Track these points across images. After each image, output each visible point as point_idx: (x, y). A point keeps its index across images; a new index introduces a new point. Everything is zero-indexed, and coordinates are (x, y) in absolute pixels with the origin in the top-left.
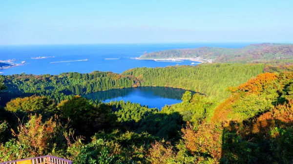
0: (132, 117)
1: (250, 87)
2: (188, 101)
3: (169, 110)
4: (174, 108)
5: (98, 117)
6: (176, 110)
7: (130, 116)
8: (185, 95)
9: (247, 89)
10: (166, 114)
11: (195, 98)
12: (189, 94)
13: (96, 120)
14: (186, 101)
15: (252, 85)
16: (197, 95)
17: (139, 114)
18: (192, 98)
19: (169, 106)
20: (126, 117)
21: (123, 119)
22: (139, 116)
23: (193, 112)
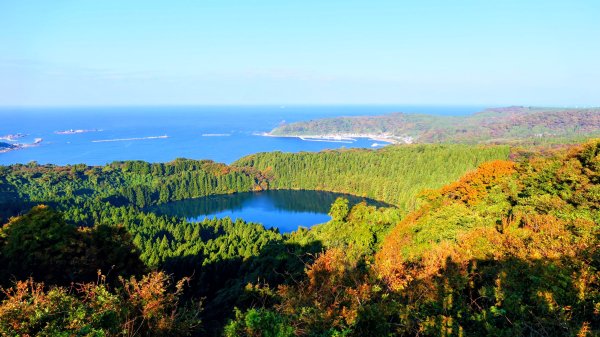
0: (240, 250)
1: (463, 190)
3: (307, 237)
4: (315, 233)
6: (319, 237)
7: (236, 249)
8: (336, 205)
9: (457, 193)
10: (299, 246)
11: (356, 214)
12: (342, 203)
14: (339, 218)
15: (467, 185)
16: (361, 206)
17: (255, 246)
18: (349, 212)
19: (306, 228)
20: (227, 252)
21: (220, 256)
22: (254, 250)
23: (350, 243)
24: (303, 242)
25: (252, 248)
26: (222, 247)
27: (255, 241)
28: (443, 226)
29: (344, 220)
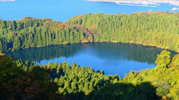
0: (80, 87)
2: (165, 65)
3: (136, 78)
4: (143, 75)
5: (29, 86)
6: (146, 79)
7: (77, 85)
8: (161, 56)
10: (131, 85)
11: (176, 62)
12: (166, 55)
13: (26, 90)
14: (163, 65)
17: (91, 83)
18: (171, 61)
19: (136, 72)
20: (71, 88)
21: (65, 90)
22: (90, 86)
23: (173, 83)
24: (134, 82)
25: (89, 85)
26: (66, 85)
27: (89, 80)
29: (167, 67)
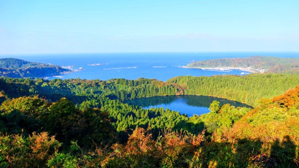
0: (166, 124)
1: (285, 100)
3: (197, 120)
4: (202, 118)
7: (164, 124)
8: (213, 104)
9: (282, 102)
10: (193, 124)
12: (216, 104)
14: (214, 111)
15: (288, 97)
16: (227, 106)
18: (220, 108)
19: (197, 115)
20: (160, 125)
21: (156, 126)
22: (173, 124)
23: (219, 124)
24: (195, 122)
26: (158, 122)
27: (174, 120)
28: (265, 119)
29: (217, 112)
